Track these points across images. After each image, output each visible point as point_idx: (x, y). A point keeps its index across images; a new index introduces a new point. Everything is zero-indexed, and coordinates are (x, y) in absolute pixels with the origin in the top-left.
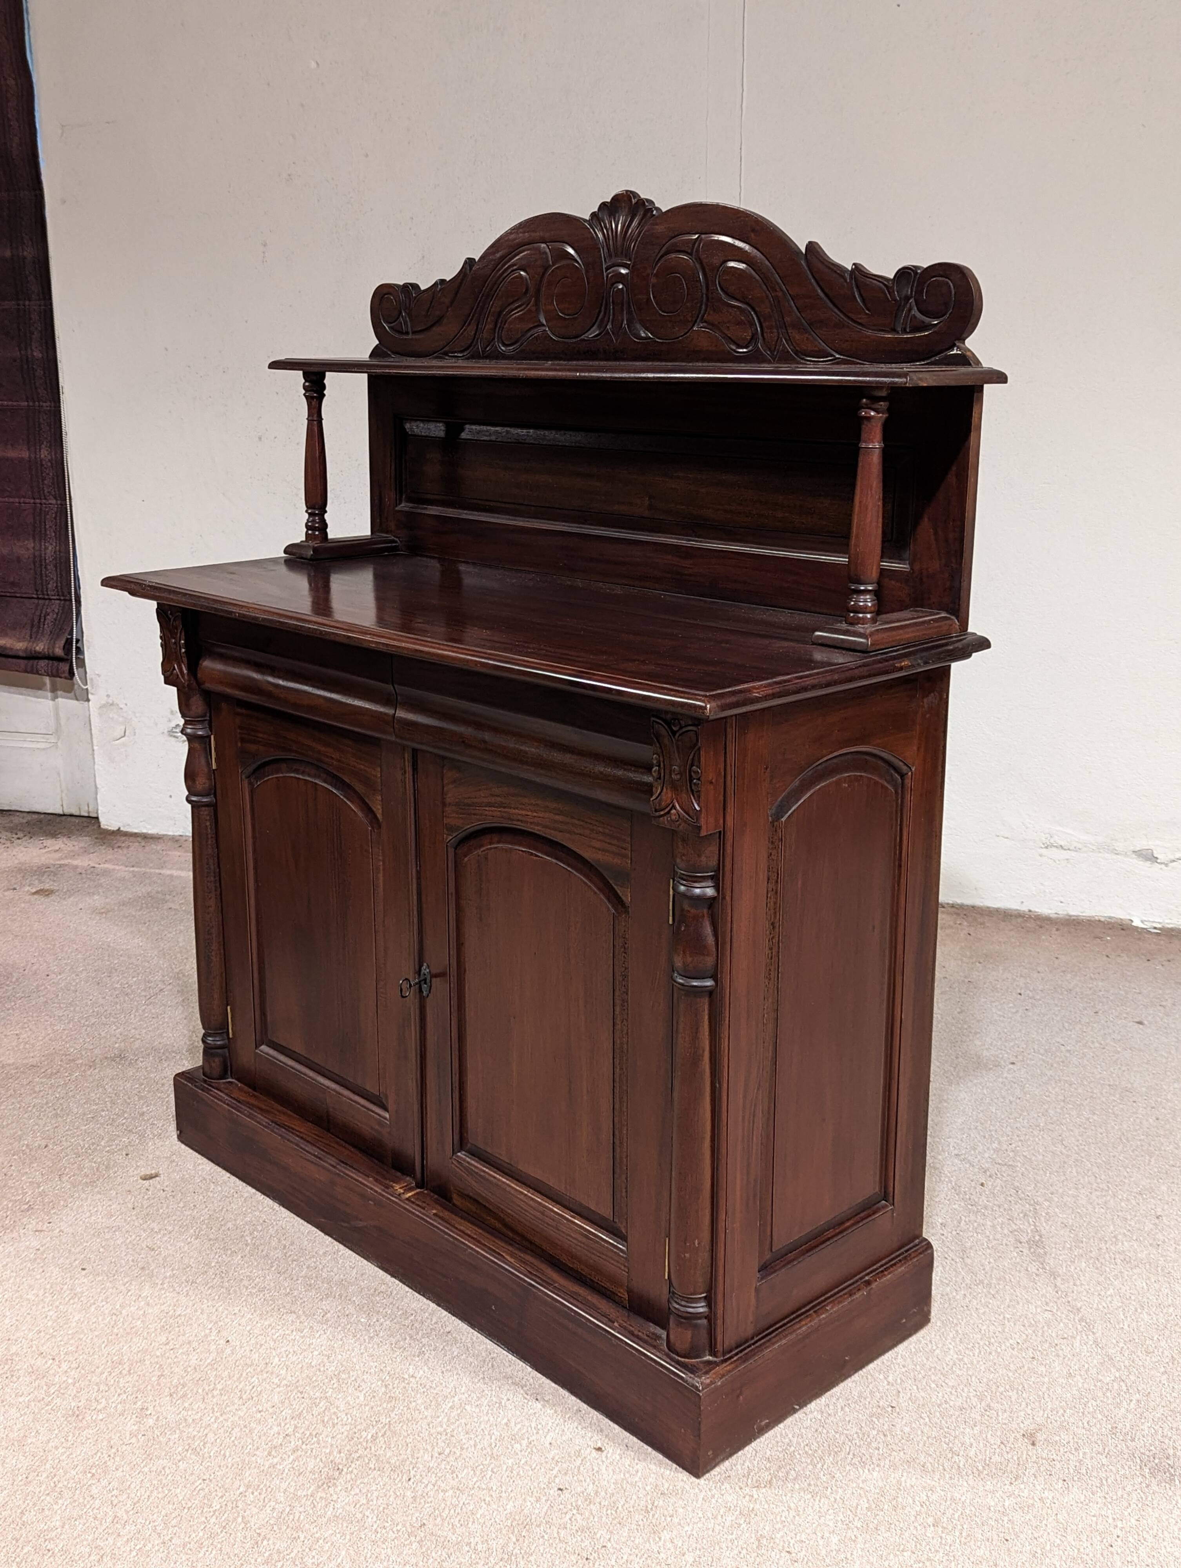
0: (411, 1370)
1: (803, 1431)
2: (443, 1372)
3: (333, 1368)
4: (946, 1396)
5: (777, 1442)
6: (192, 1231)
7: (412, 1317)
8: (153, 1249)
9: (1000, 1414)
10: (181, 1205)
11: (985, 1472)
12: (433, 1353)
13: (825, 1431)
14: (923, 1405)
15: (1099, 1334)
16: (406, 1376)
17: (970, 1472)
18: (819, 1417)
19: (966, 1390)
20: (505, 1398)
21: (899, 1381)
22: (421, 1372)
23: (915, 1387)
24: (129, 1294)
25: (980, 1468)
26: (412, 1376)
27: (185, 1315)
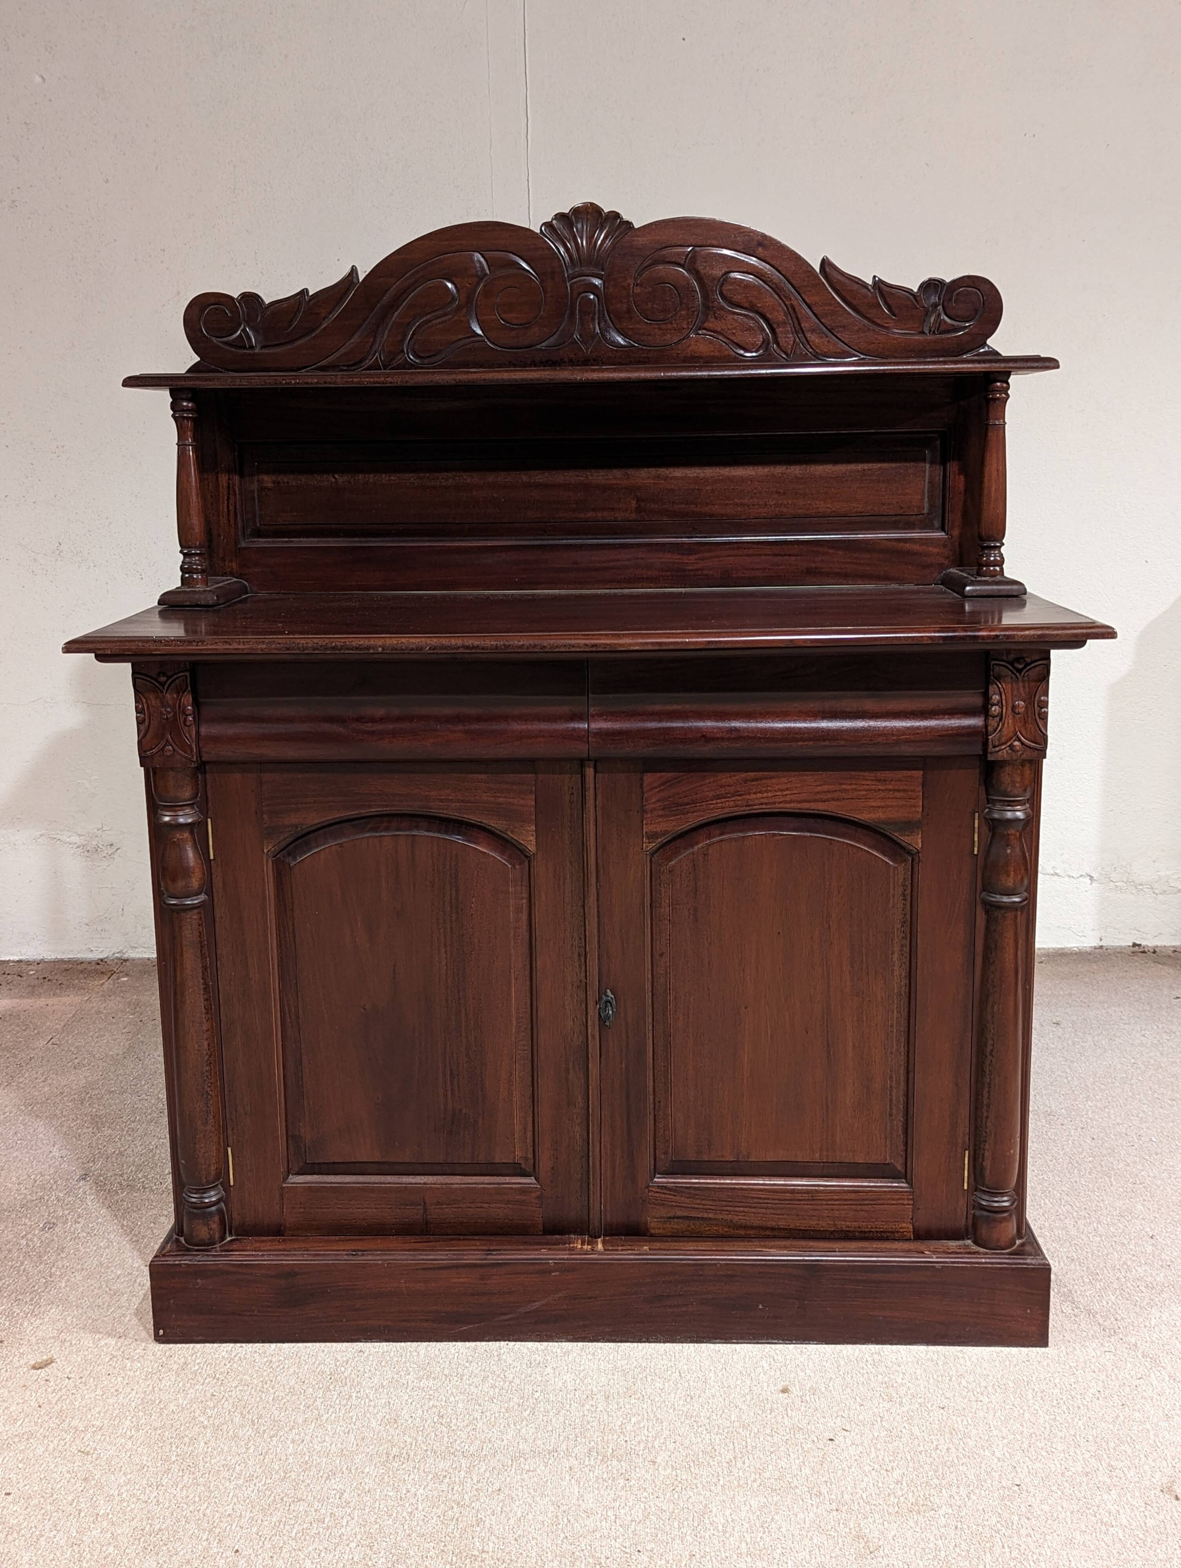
0: (478, 1544)
1: (942, 1530)
2: (516, 1540)
3: (383, 1560)
4: (1063, 1462)
5: (924, 1549)
6: (128, 1422)
7: (447, 1480)
8: (88, 1454)
9: (1126, 1472)
10: (99, 1392)
11: (1149, 1540)
12: (493, 1518)
13: (965, 1527)
14: (1047, 1477)
15: (1169, 1368)
16: (476, 1553)
17: (1134, 1543)
18: (950, 1511)
19: (1078, 1452)
20: (603, 1556)
21: (1007, 1455)
22: (491, 1545)
23: (1027, 1459)
24: (82, 1514)
25: (1141, 1536)
26: (483, 1552)
27: (167, 1529)
